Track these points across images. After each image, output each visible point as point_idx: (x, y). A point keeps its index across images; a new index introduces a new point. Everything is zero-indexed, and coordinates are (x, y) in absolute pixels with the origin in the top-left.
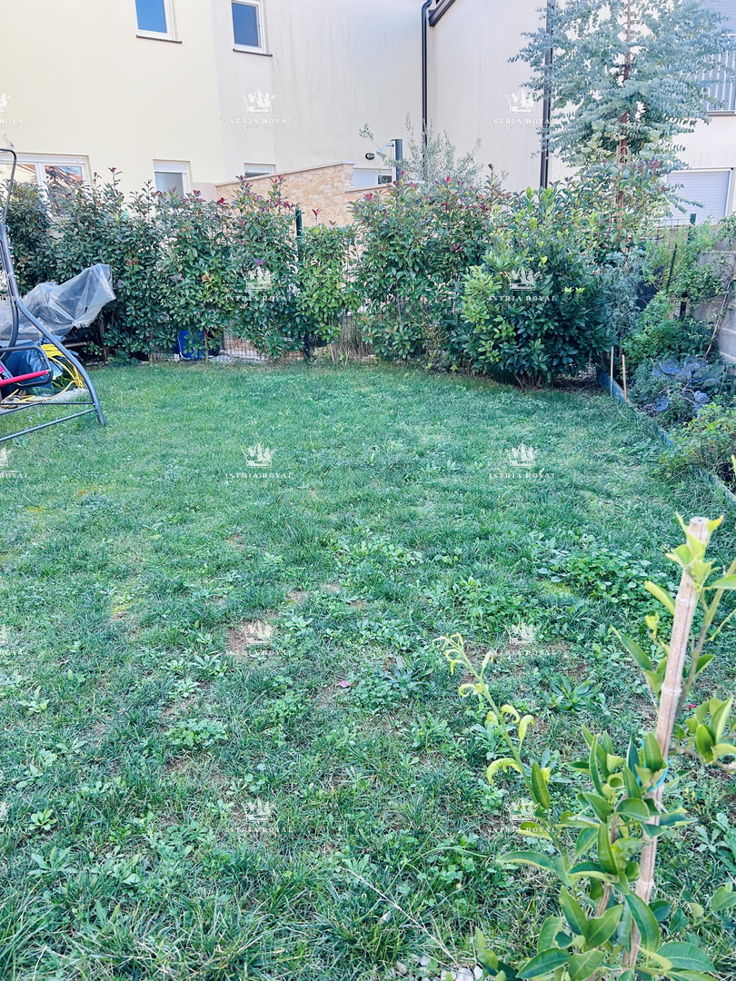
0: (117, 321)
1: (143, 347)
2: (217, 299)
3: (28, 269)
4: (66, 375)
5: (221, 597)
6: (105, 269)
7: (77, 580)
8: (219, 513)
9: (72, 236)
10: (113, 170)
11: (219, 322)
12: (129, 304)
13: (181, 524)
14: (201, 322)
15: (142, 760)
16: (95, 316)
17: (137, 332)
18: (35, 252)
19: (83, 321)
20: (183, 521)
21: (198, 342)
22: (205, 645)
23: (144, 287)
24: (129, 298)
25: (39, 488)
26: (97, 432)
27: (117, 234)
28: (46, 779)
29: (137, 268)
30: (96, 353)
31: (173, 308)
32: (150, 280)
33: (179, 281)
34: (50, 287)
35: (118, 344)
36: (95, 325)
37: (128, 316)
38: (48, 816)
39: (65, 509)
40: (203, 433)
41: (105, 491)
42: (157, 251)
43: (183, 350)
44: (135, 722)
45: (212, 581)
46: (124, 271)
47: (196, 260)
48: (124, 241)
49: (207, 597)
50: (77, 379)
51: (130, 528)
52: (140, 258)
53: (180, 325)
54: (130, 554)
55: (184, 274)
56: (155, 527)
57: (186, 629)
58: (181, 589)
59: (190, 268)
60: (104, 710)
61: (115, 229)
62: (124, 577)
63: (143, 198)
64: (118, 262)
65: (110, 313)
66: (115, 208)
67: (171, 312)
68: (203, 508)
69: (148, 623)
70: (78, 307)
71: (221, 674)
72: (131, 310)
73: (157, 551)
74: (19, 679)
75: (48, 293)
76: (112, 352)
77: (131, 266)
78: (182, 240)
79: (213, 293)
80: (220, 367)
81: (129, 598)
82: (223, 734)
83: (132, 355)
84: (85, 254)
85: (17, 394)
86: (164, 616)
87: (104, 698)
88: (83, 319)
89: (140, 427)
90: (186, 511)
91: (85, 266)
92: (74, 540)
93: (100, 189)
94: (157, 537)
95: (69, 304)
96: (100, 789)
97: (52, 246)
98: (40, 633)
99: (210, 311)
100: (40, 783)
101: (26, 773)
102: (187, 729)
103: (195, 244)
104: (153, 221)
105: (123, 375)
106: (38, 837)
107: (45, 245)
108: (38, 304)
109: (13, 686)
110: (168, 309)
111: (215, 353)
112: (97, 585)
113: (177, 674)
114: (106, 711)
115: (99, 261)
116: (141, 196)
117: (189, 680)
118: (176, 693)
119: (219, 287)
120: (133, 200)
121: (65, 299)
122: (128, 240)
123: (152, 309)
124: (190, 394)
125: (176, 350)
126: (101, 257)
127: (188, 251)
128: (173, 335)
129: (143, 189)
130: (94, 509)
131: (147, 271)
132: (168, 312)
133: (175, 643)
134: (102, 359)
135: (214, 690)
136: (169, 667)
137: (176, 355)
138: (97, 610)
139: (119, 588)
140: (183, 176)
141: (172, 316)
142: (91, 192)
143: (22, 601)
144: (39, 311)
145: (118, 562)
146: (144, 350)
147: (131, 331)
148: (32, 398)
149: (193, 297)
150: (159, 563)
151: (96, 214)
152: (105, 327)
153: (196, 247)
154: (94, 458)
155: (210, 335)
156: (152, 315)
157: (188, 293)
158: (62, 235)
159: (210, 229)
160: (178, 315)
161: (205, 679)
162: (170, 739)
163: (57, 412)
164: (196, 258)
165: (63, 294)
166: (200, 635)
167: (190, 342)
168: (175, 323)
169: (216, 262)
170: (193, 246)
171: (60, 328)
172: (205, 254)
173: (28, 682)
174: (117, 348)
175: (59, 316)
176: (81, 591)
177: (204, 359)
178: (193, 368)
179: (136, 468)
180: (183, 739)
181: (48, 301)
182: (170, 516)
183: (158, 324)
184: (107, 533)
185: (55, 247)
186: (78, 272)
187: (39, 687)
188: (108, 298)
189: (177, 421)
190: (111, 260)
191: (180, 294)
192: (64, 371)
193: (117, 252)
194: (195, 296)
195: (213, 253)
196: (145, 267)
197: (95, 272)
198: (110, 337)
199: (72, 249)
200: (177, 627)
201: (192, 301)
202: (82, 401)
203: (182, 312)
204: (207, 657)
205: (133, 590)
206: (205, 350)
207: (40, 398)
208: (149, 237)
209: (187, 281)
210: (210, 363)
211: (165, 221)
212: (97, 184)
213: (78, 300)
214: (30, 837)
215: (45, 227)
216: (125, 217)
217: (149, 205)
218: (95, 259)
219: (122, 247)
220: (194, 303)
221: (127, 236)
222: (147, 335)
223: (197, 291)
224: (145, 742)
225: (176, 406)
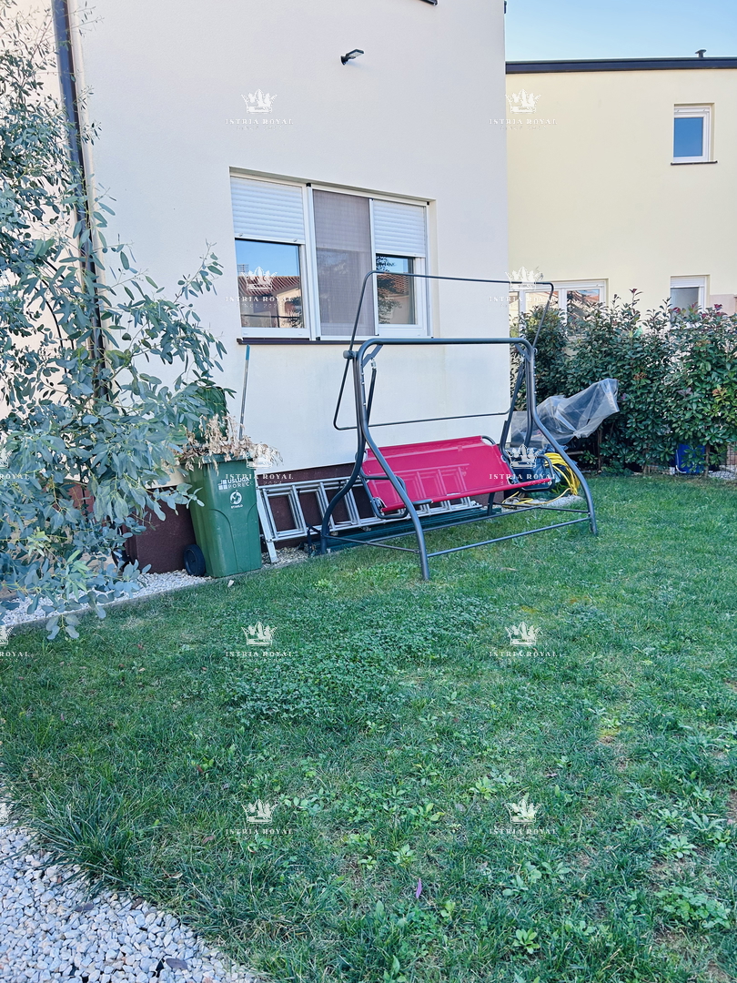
0: (616, 432)
1: (638, 459)
2: (727, 413)
3: (541, 384)
4: (563, 482)
5: (722, 750)
6: (612, 383)
7: (567, 691)
8: (718, 649)
9: (585, 354)
10: (633, 291)
11: (724, 437)
12: (631, 417)
13: (674, 653)
14: (705, 437)
15: (630, 916)
16: (595, 427)
17: (635, 444)
18: (549, 368)
19: (583, 431)
20: (677, 651)
21: (698, 457)
22: (703, 803)
23: (648, 400)
24: (631, 411)
25: (533, 589)
26: (589, 539)
27: (629, 350)
28: (531, 896)
29: (644, 382)
30: (591, 462)
31: (676, 422)
32: (655, 393)
33: (687, 395)
34: (559, 400)
35: (614, 454)
36: (594, 436)
37: (628, 428)
38: (531, 938)
39: (557, 614)
40: (700, 555)
41: (595, 602)
42: (666, 365)
43: (680, 463)
44: (623, 868)
45: (711, 728)
46: (631, 385)
47: (709, 374)
48: (634, 357)
49: (706, 745)
50: (573, 486)
51: (620, 647)
52: (649, 372)
53: (681, 439)
54: (619, 676)
55: (693, 388)
56: (647, 651)
57: (681, 777)
58: (674, 728)
59: (701, 382)
60: (590, 841)
61: (627, 346)
62: (613, 698)
63: (661, 315)
64: (626, 377)
65: (611, 426)
66: (629, 326)
67: (674, 426)
68: (701, 641)
69: (638, 756)
70: (581, 419)
71: (722, 845)
72: (632, 422)
73: (648, 679)
74: (510, 779)
75: (557, 405)
76: (606, 461)
77: (638, 380)
78: (696, 354)
79: (723, 407)
80: (719, 483)
81: (618, 724)
82: (724, 920)
83: (625, 465)
84: (595, 370)
85: (517, 496)
86: (656, 754)
87: (588, 828)
88: (585, 429)
89: (632, 541)
90: (681, 640)
91: (593, 381)
92: (565, 649)
93: (617, 309)
94: (648, 662)
95: (573, 416)
96: (584, 930)
97: (566, 363)
98: (529, 738)
99: (717, 425)
100: (525, 897)
101: (513, 881)
102: (681, 897)
103: (709, 358)
104: (666, 337)
105: (616, 485)
106: (520, 956)
107: (559, 362)
108: (545, 415)
109: (504, 784)
110: (671, 423)
111: (714, 468)
112: (586, 701)
113: (668, 826)
114: (591, 843)
115: (607, 376)
116: (657, 314)
117: (684, 840)
118: (668, 849)
119: (731, 402)
120: (649, 318)
121: (570, 411)
122: (639, 355)
123: (653, 421)
124: (687, 511)
125: (673, 464)
126: (609, 372)
127: (701, 365)
128: (672, 448)
129: (661, 307)
130: (585, 620)
131: (653, 385)
132: (670, 426)
133: (666, 789)
134: (596, 467)
135: (713, 860)
136: (661, 815)
137: (671, 468)
138: (586, 729)
139: (608, 710)
140: (700, 290)
141: (673, 429)
142: (609, 312)
143: (515, 700)
144: (547, 420)
145: (605, 680)
146: (638, 462)
147: (629, 443)
148: (530, 501)
149: (700, 412)
150: (651, 692)
151: (610, 331)
152: (603, 437)
153: (710, 361)
154: (586, 567)
155: (712, 449)
156: (653, 427)
157: (695, 407)
158: (575, 353)
159: (727, 342)
160: (681, 429)
161: (703, 843)
162: (661, 903)
163: (551, 517)
164: (709, 372)
165: (569, 406)
166: (697, 788)
167: (690, 456)
168: (675, 437)
169: (731, 375)
170: (707, 361)
171: (561, 437)
172: (720, 367)
173: (518, 785)
174: (612, 458)
175: (563, 427)
176: (570, 703)
177: (703, 475)
178: (689, 483)
179: (628, 583)
180: (676, 908)
181: (555, 412)
182: (663, 643)
183: (658, 437)
184: (597, 648)
185: (568, 364)
186: (586, 386)
187: (528, 794)
188: (611, 411)
189: (672, 539)
190: (619, 375)
191: (686, 408)
192: (562, 478)
193: (627, 367)
194: (702, 410)
195: (728, 367)
196: (652, 381)
197: (603, 386)
198: (605, 447)
199: (584, 366)
200: (671, 771)
201: (698, 415)
202: (575, 508)
203: (686, 426)
204: (705, 817)
205: (622, 716)
206: (705, 465)
207: (537, 502)
208: (659, 350)
209: (696, 395)
210: (709, 479)
211: (679, 336)
212: (616, 304)
213: (582, 412)
214: (513, 954)
215: (562, 346)
216: (639, 334)
217: (665, 321)
218: (604, 374)
219: (632, 362)
220: (701, 417)
221: (638, 352)
222: (645, 447)
223: (705, 405)
224: (633, 896)
225: (670, 523)
